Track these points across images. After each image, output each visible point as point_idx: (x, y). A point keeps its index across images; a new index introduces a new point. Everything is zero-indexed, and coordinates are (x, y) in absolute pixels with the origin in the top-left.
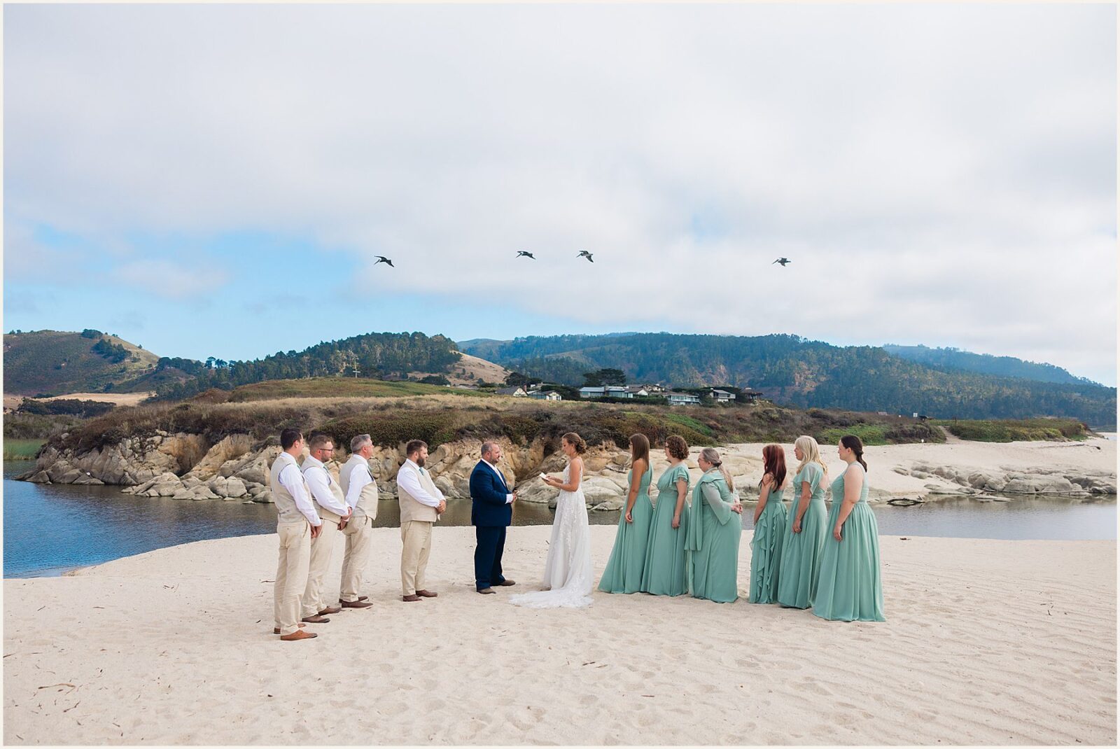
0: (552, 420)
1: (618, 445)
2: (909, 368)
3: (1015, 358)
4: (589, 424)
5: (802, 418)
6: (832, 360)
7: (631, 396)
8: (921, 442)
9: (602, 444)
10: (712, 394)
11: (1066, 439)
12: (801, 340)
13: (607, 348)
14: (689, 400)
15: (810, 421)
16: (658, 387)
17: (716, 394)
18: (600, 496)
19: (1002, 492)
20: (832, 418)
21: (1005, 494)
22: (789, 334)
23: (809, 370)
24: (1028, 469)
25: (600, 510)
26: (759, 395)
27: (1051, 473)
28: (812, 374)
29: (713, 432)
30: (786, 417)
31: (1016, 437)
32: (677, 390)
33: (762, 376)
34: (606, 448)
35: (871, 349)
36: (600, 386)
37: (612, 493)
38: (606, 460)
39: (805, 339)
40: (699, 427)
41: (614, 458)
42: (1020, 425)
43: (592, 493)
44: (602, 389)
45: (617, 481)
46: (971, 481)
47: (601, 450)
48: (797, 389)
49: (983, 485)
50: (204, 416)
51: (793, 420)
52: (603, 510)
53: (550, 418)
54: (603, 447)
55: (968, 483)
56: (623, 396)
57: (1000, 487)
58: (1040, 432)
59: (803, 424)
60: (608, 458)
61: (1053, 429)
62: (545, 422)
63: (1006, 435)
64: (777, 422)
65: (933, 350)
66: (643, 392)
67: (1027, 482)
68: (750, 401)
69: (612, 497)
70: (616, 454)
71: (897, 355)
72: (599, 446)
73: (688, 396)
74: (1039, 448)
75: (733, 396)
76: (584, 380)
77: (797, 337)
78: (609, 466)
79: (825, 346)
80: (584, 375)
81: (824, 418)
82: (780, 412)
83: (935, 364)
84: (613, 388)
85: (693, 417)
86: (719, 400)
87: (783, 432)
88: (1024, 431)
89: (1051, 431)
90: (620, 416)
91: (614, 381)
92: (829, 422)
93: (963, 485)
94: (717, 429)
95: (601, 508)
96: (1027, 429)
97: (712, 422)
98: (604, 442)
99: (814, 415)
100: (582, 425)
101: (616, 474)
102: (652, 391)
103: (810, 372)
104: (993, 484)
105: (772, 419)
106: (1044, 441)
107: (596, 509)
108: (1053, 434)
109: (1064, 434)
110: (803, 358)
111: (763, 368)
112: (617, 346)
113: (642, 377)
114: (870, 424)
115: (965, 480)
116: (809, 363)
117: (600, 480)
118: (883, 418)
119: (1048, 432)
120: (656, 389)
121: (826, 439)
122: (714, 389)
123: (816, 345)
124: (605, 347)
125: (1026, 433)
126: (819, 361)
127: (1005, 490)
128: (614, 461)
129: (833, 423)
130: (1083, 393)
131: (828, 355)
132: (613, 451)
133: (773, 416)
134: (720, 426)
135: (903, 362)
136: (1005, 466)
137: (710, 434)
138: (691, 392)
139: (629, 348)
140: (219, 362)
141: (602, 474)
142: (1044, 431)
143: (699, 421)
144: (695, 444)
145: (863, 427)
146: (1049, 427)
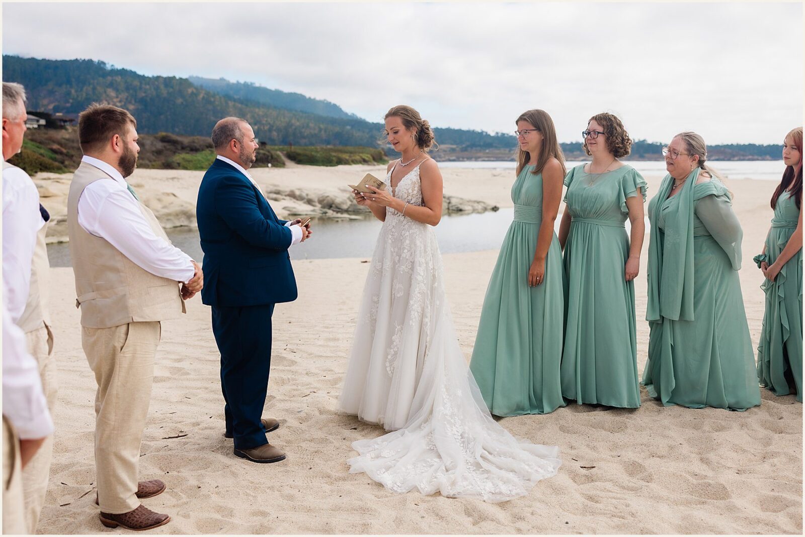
6: (141, 88)
8: (268, 167)
11: (375, 163)
12: (108, 67)
15: (159, 145)
19: (347, 211)
20: (181, 143)
21: (350, 213)
22: (96, 59)
23: (117, 97)
26: (71, 121)
29: (58, 157)
31: (340, 162)
33: (68, 102)
35: (177, 80)
39: (112, 66)
40: (42, 151)
46: (320, 202)
49: (329, 205)
55: (317, 204)
57: (345, 207)
58: (357, 158)
59: (154, 149)
61: (367, 155)
63: (332, 160)
65: (233, 84)
68: (62, 127)
71: (202, 86)
75: (43, 122)
77: (104, 63)
79: (133, 74)
81: (174, 142)
83: (235, 97)
88: (345, 156)
89: (365, 156)
92: (179, 147)
93: (313, 206)
94: (61, 153)
96: (348, 155)
97: (55, 147)
99: (164, 140)
103: (118, 100)
104: (339, 204)
108: (367, 159)
109: (374, 159)
110: (111, 85)
111: (69, 94)
115: (315, 202)
116: (117, 90)
119: (364, 157)
123: (123, 73)
125: (347, 158)
126: (127, 89)
127: (350, 209)
129: (183, 148)
131: (136, 83)
134: (64, 151)
136: (342, 188)
137: (55, 160)
142: (361, 157)
143: (40, 146)
144: (41, 170)
145: (212, 152)
146: (362, 153)
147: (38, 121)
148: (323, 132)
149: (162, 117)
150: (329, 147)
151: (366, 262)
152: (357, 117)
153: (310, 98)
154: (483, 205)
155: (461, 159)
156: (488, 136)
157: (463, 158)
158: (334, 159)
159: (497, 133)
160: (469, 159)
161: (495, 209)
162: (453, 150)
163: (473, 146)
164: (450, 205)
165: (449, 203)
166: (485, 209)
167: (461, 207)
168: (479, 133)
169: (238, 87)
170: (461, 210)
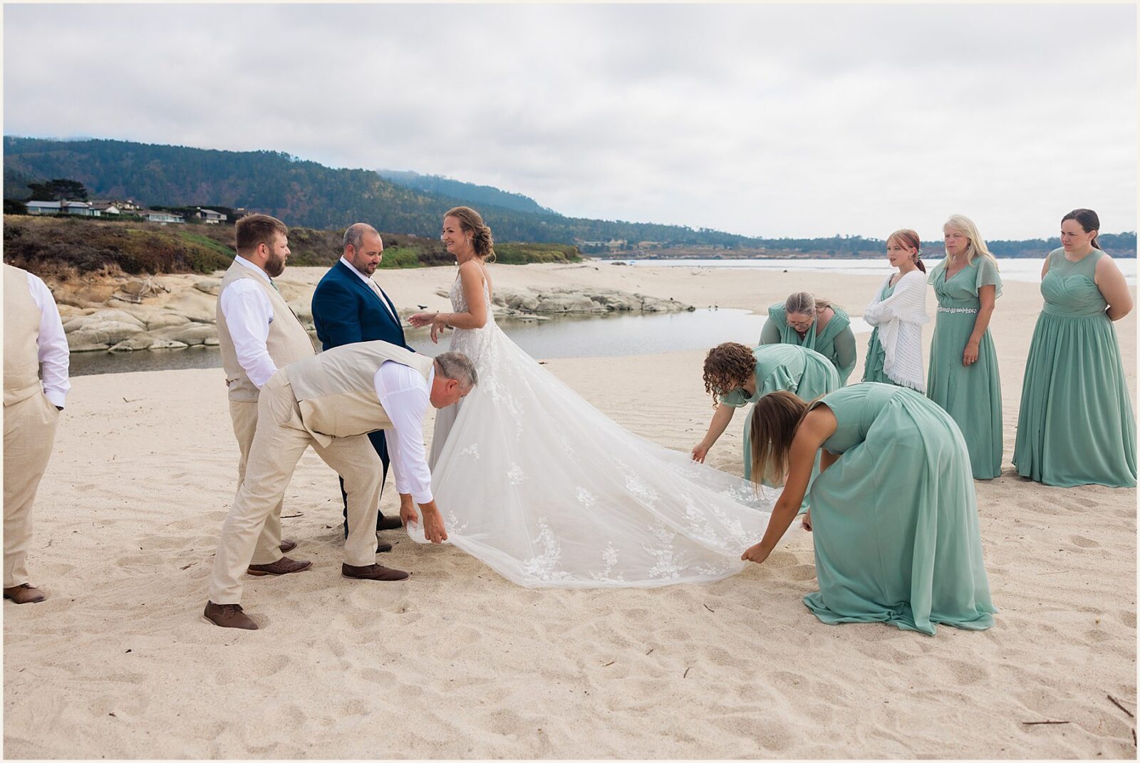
0: (24, 237)
1: (124, 269)
3: (494, 188)
4: (80, 243)
5: (334, 239)
6: (326, 182)
7: (98, 214)
8: (455, 265)
9: (103, 269)
10: (199, 214)
11: (568, 261)
12: (293, 159)
13: (53, 155)
14: (172, 221)
16: (131, 205)
17: (204, 215)
18: (118, 333)
19: (535, 311)
21: (539, 313)
22: (279, 151)
23: (302, 191)
24: (552, 289)
25: (121, 350)
27: (571, 292)
28: (305, 196)
30: (317, 238)
31: (531, 260)
32: (157, 209)
33: (251, 196)
34: (110, 273)
35: (365, 173)
36: (51, 199)
37: (135, 328)
38: (111, 289)
39: (296, 158)
40: (220, 248)
41: (123, 286)
42: (532, 249)
43: (107, 329)
44: (57, 204)
45: (135, 313)
46: (508, 301)
47: (102, 275)
49: (518, 305)
51: (324, 242)
52: (126, 350)
53: (20, 235)
54: (106, 271)
55: (505, 304)
56: (87, 213)
57: (533, 307)
58: (549, 255)
59: (336, 246)
60: (114, 286)
61: (558, 252)
62: (15, 240)
63: (523, 258)
64: (307, 243)
65: (423, 177)
66: (113, 210)
67: (557, 301)
69: (135, 333)
70: (124, 281)
71: (390, 179)
72: (100, 271)
73: (170, 215)
74: (554, 270)
75: (224, 217)
76: (30, 192)
77: (287, 155)
78: (117, 295)
80: (30, 186)
82: (310, 232)
83: (425, 191)
84: (73, 204)
85: (210, 237)
86: (208, 221)
87: (315, 254)
89: (559, 254)
90: (121, 233)
91: (71, 195)
93: (501, 306)
95: (123, 348)
96: (539, 252)
98: (106, 267)
100: (71, 243)
101: (129, 305)
102: (124, 209)
103: (303, 194)
104: (529, 304)
105: (302, 240)
106: (552, 263)
107: (116, 350)
108: (559, 256)
109: (567, 257)
110: (296, 178)
111: (252, 187)
112: (68, 153)
113: (103, 192)
114: (403, 247)
115: (502, 302)
116: (301, 184)
117: (111, 313)
118: (414, 241)
119: (555, 255)
120: (128, 206)
122: (202, 208)
123: (308, 164)
124: (51, 153)
125: (538, 255)
126: (312, 182)
127: (538, 310)
128: (124, 289)
131: (321, 176)
132: (119, 276)
133: (303, 236)
136: (531, 287)
138: (173, 211)
139: (84, 157)
141: (109, 306)
142: (552, 254)
143: (219, 243)
144: (219, 268)
145: (396, 249)
146: (554, 250)
147: (219, 216)
148: (517, 229)
149: (348, 212)
150: (522, 244)
151: (543, 363)
152: (553, 212)
153: (503, 192)
154: (678, 305)
155: (662, 257)
156: (692, 231)
157: (665, 256)
158: (524, 256)
159: (701, 229)
160: (671, 257)
161: (691, 309)
162: (655, 247)
163: (676, 242)
164: (644, 305)
165: (643, 303)
166: (681, 310)
167: (655, 307)
168: (682, 228)
170: (655, 311)
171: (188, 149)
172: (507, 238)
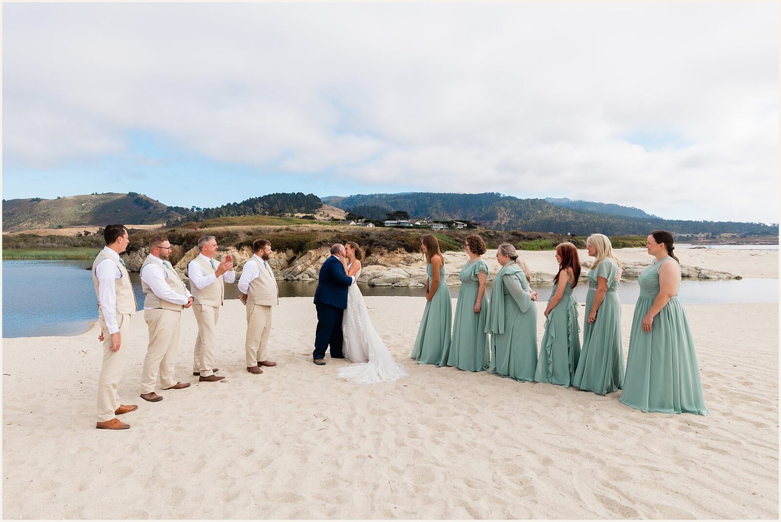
0: (370, 237)
1: (406, 251)
2: (559, 210)
3: (616, 205)
4: (390, 239)
5: (507, 235)
6: (518, 206)
7: (412, 225)
9: (397, 250)
10: (454, 224)
12: (502, 196)
13: (399, 200)
14: (442, 227)
15: (511, 237)
16: (426, 221)
17: (457, 224)
18: (397, 278)
20: (523, 236)
22: (495, 192)
23: (506, 211)
24: (634, 263)
25: (397, 286)
26: (480, 224)
27: (647, 265)
28: (507, 213)
29: (458, 243)
30: (498, 235)
32: (436, 222)
33: (481, 215)
34: (400, 252)
35: (539, 200)
36: (395, 220)
37: (404, 277)
38: (400, 259)
39: (504, 195)
40: (450, 241)
41: (404, 258)
42: (627, 239)
43: (393, 277)
44: (396, 222)
45: (406, 270)
47: (397, 253)
48: (499, 221)
50: (183, 236)
51: (502, 237)
52: (399, 286)
53: (369, 236)
54: (398, 251)
56: (407, 225)
58: (638, 243)
59: (508, 239)
60: (401, 258)
62: (366, 238)
64: (493, 238)
65: (572, 201)
66: (418, 223)
67: (635, 270)
68: (475, 228)
69: (404, 279)
70: (405, 256)
71: (553, 203)
72: (396, 251)
73: (442, 225)
74: (639, 251)
75: (466, 225)
76: (387, 217)
77: (499, 194)
78: (401, 262)
79: (515, 198)
80: (387, 214)
81: (519, 235)
82: (495, 232)
83: (573, 208)
84: (402, 221)
85: (447, 235)
86: (458, 227)
87: (497, 243)
88: (629, 242)
90: (407, 234)
91: (402, 217)
92: (522, 238)
94: (460, 241)
95: (398, 285)
96: (631, 241)
97: (457, 238)
98: (399, 249)
99: (513, 234)
100: (386, 239)
101: (406, 266)
102: (423, 223)
105: (490, 236)
106: (640, 248)
107: (395, 286)
110: (503, 205)
111: (481, 210)
112: (404, 199)
113: (417, 215)
114: (545, 239)
116: (506, 208)
117: (397, 269)
118: (552, 236)
120: (424, 221)
121: (520, 247)
122: (456, 221)
123: (510, 198)
124: (398, 200)
126: (511, 206)
128: (404, 259)
129: (524, 238)
130: (652, 223)
131: (516, 203)
132: (404, 254)
133: (491, 234)
134: (462, 240)
135: (556, 207)
137: (456, 245)
138: (443, 223)
139: (410, 201)
140: (198, 209)
141: (398, 266)
142: (640, 242)
143: (450, 238)
144: (448, 250)
145: (540, 240)
146: (642, 240)
147: (463, 225)
148: (631, 227)
153: (622, 206)
154: (728, 275)
155: (740, 243)
156: (765, 226)
157: (742, 242)
158: (620, 244)
159: (774, 224)
160: (748, 243)
161: (738, 278)
162: (734, 237)
163: (750, 234)
164: (700, 274)
165: (700, 273)
166: (730, 278)
167: (708, 276)
168: (757, 225)
169: (575, 203)
170: (708, 278)
171: (453, 194)
172: (624, 233)
